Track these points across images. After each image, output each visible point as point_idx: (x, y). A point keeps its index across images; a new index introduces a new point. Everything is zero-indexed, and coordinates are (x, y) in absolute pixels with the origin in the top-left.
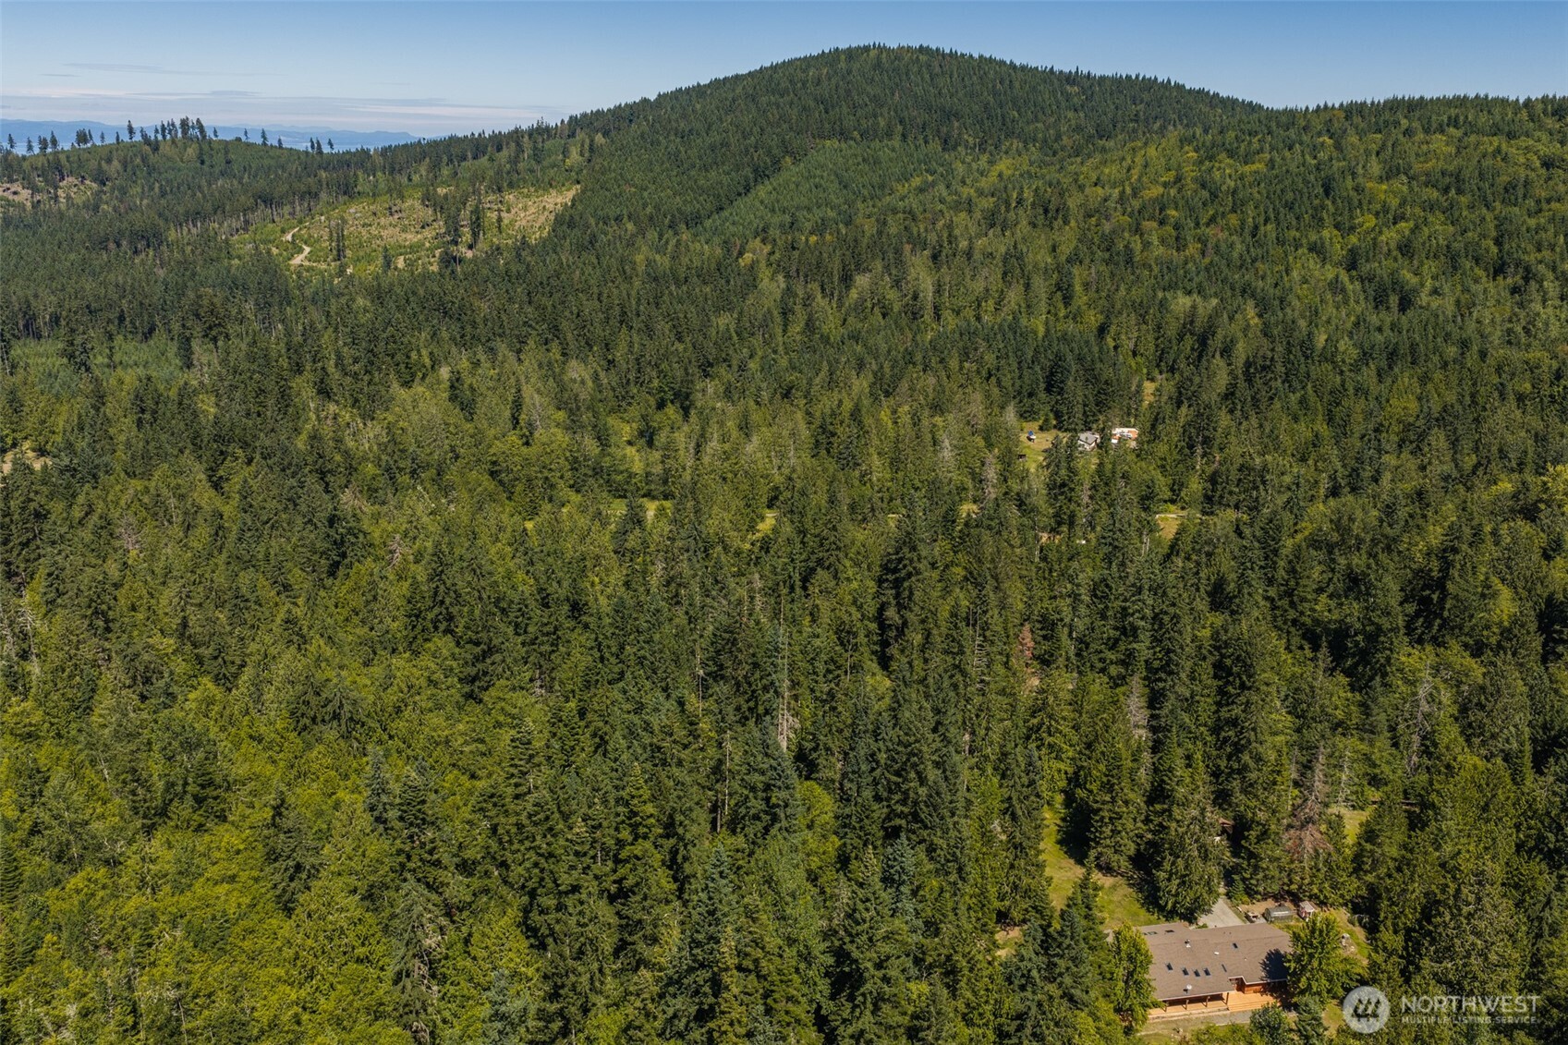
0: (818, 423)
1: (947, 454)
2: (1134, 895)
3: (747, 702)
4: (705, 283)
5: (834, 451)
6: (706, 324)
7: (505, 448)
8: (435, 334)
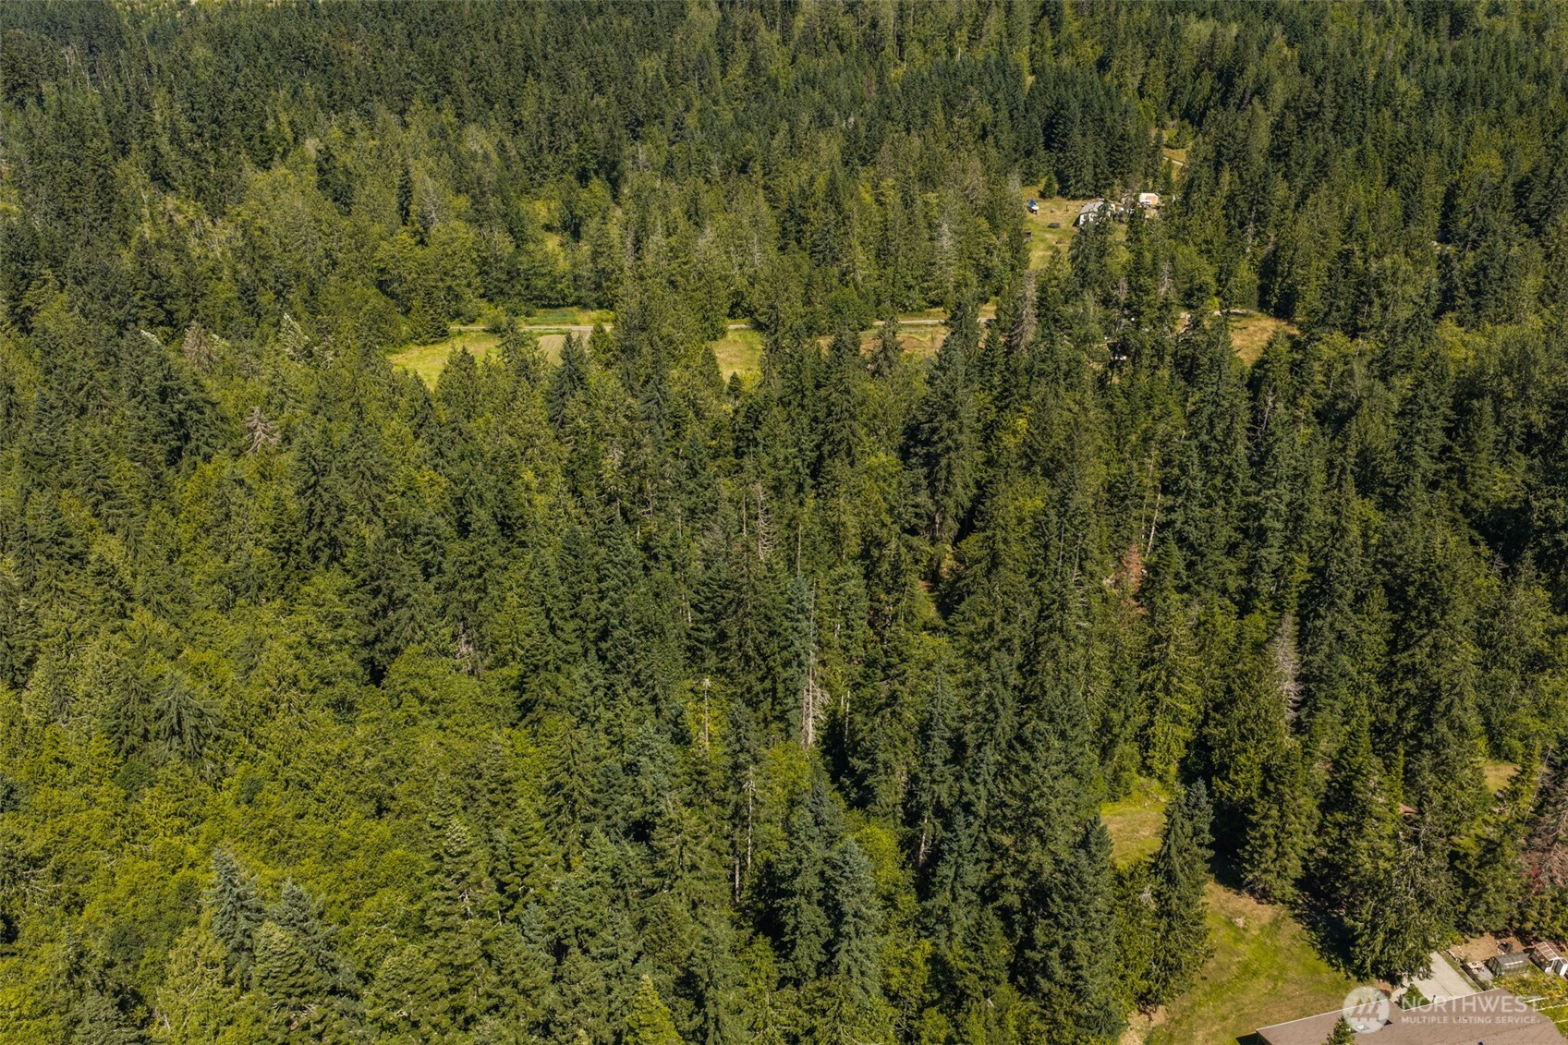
0: (784, 206)
1: (946, 242)
2: (1306, 936)
3: (762, 679)
4: (623, 13)
5: (807, 242)
6: (630, 71)
7: (394, 251)
8: (296, 93)
